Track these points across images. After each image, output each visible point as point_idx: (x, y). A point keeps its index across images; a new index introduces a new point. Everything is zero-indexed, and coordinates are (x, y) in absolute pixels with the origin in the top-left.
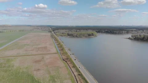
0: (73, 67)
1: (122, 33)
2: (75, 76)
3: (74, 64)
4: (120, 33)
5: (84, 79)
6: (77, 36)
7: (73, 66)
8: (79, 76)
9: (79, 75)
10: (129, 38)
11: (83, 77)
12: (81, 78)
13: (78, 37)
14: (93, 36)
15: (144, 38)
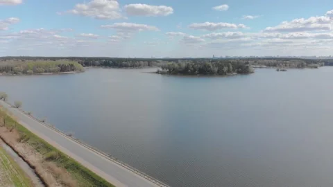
0: (19, 141)
1: (140, 65)
2: (33, 168)
3: (21, 130)
4: (136, 66)
5: (74, 167)
6: (25, 72)
7: (18, 137)
8: (51, 164)
9: (51, 158)
10: (158, 73)
11: (69, 163)
12: (59, 170)
13: (30, 74)
14: (73, 70)
15: (187, 68)
